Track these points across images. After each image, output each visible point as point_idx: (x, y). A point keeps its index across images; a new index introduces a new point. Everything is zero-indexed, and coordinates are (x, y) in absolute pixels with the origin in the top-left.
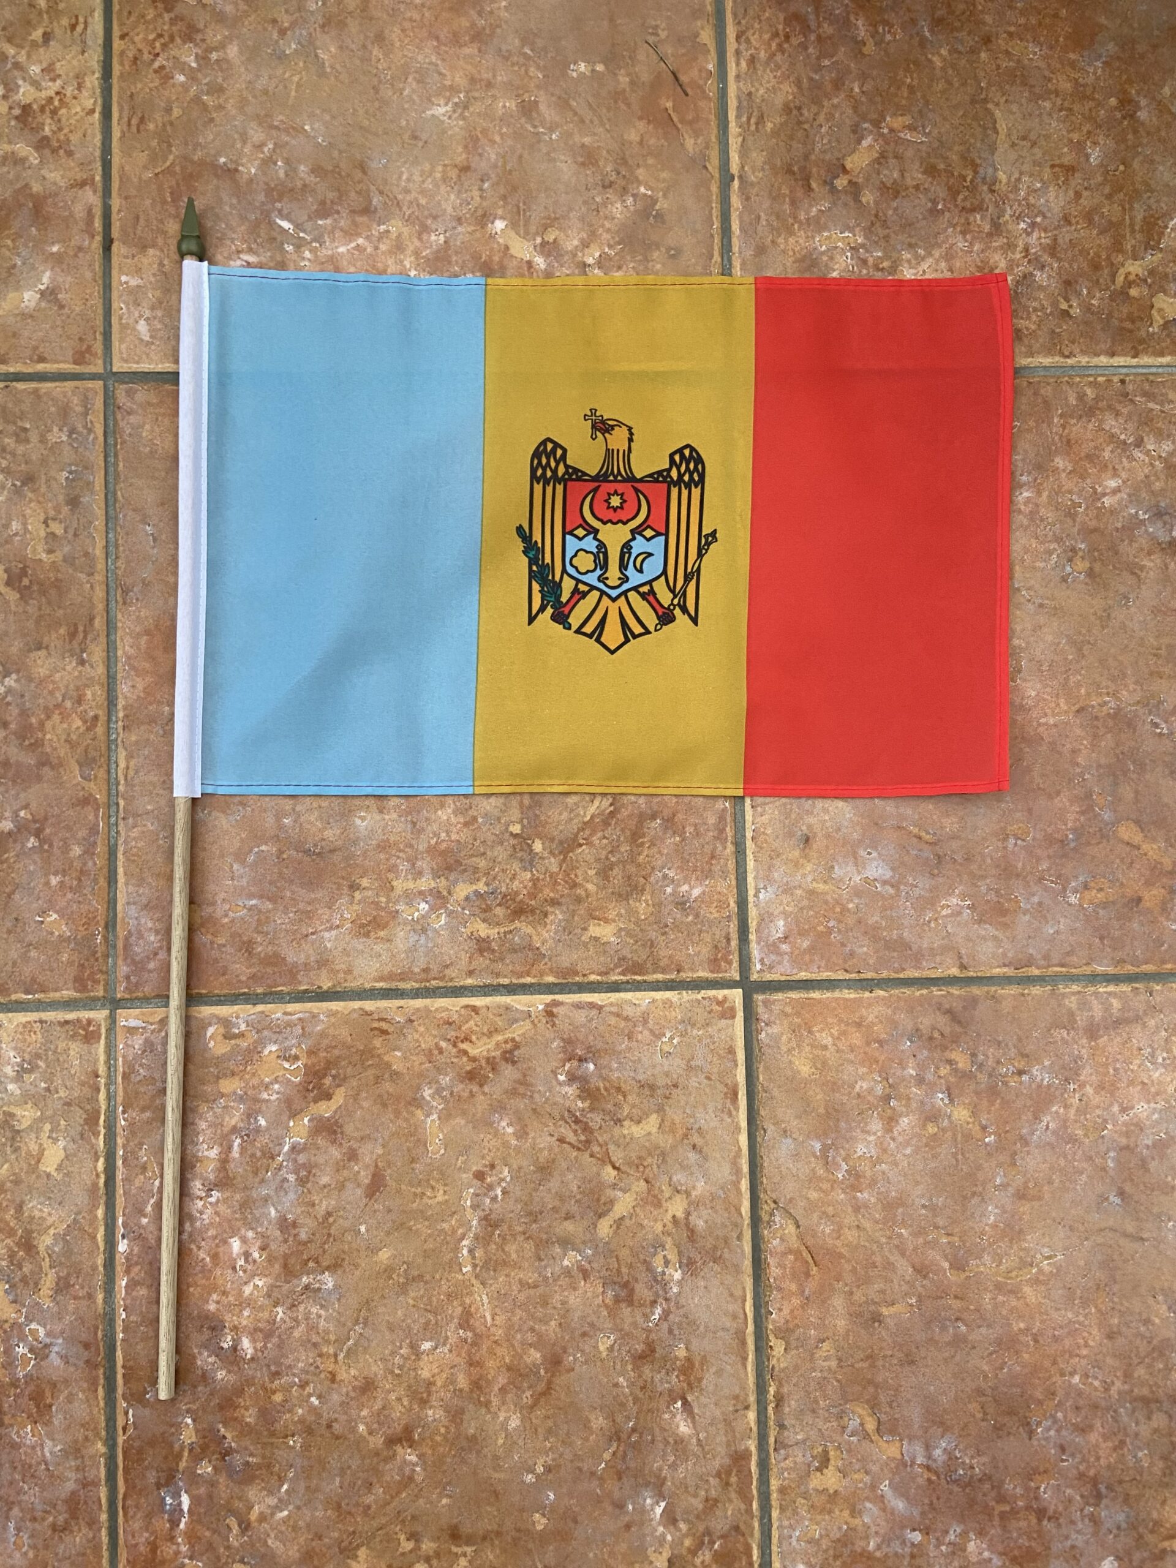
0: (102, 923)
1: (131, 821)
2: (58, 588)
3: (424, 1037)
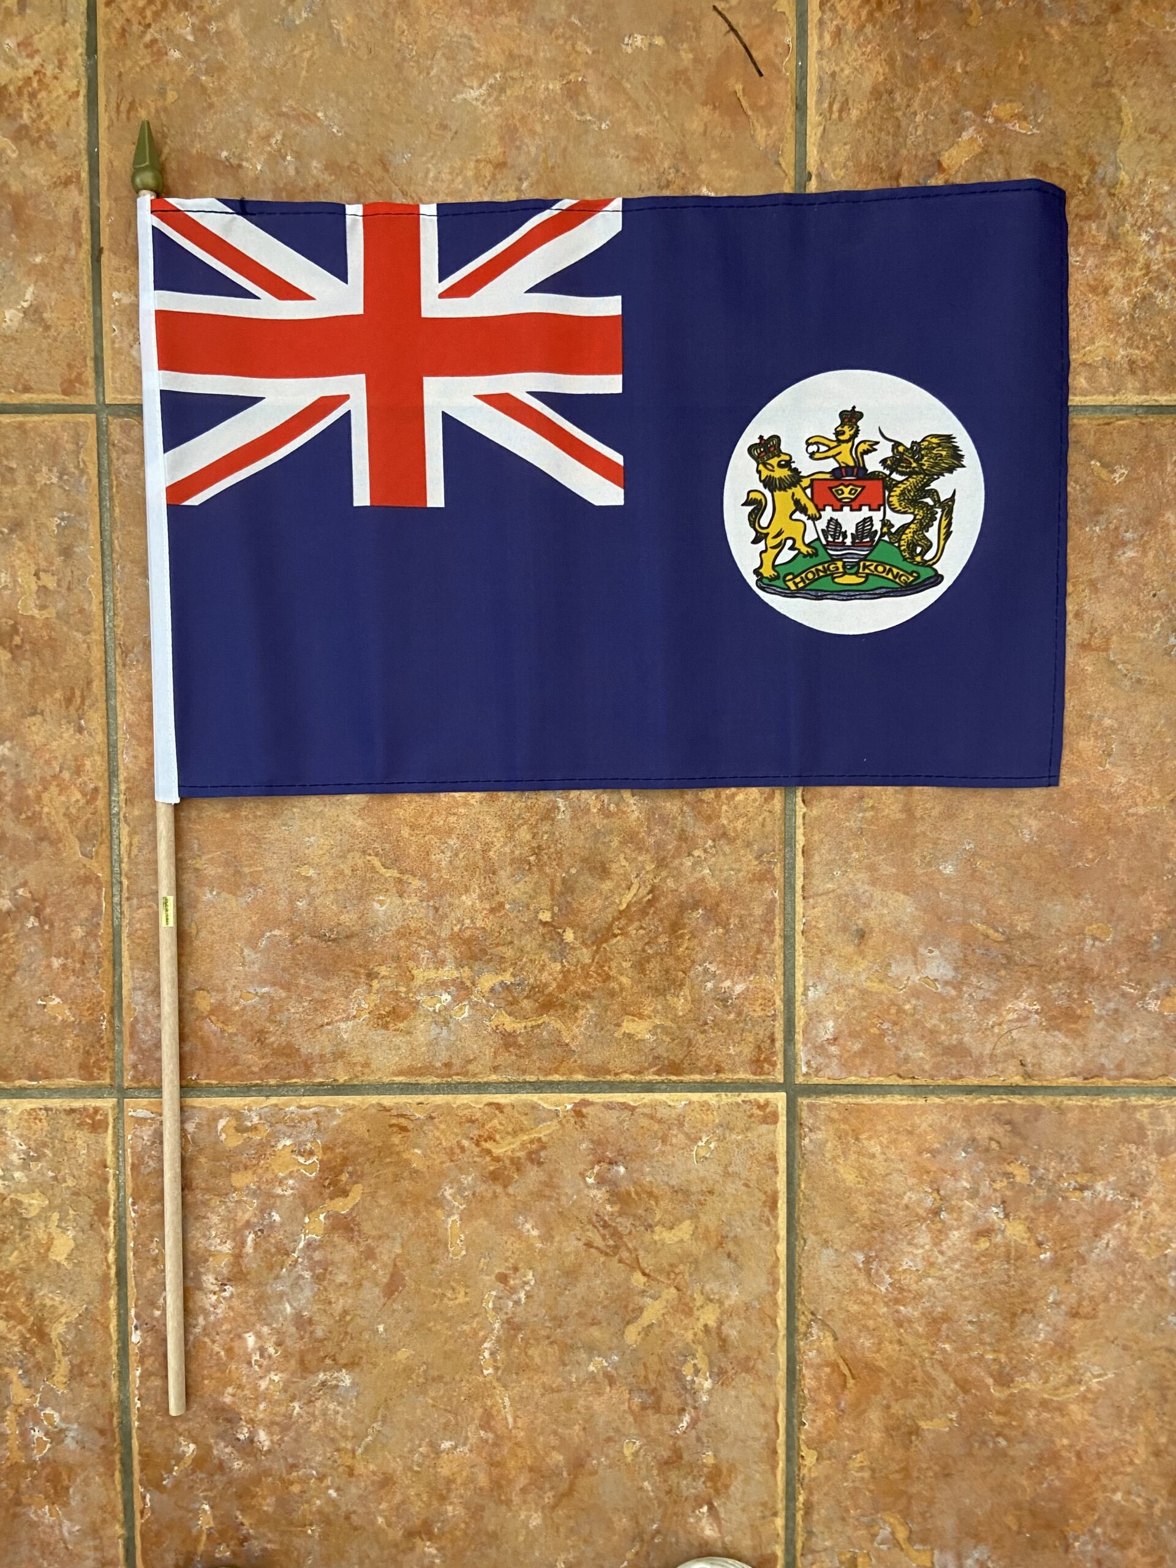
0: (107, 1009)
1: (135, 901)
2: (53, 648)
3: (446, 1135)
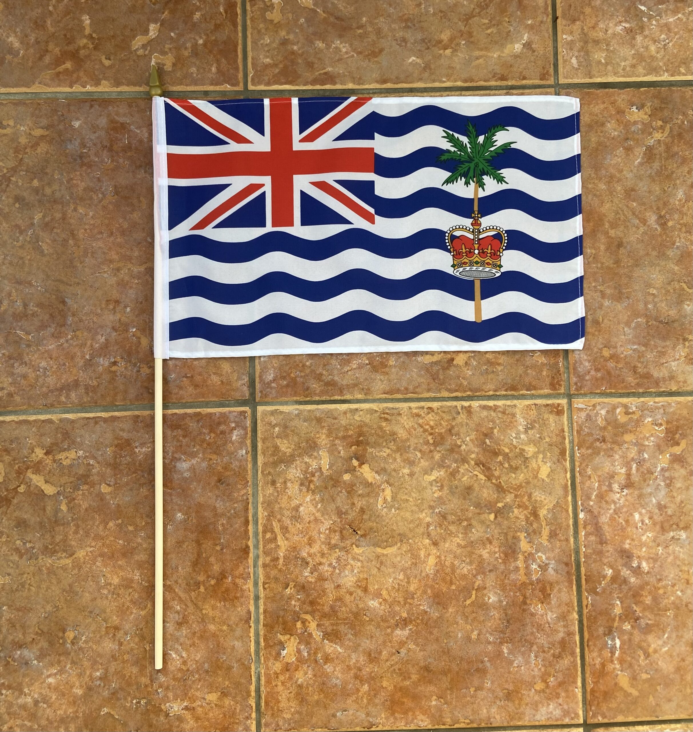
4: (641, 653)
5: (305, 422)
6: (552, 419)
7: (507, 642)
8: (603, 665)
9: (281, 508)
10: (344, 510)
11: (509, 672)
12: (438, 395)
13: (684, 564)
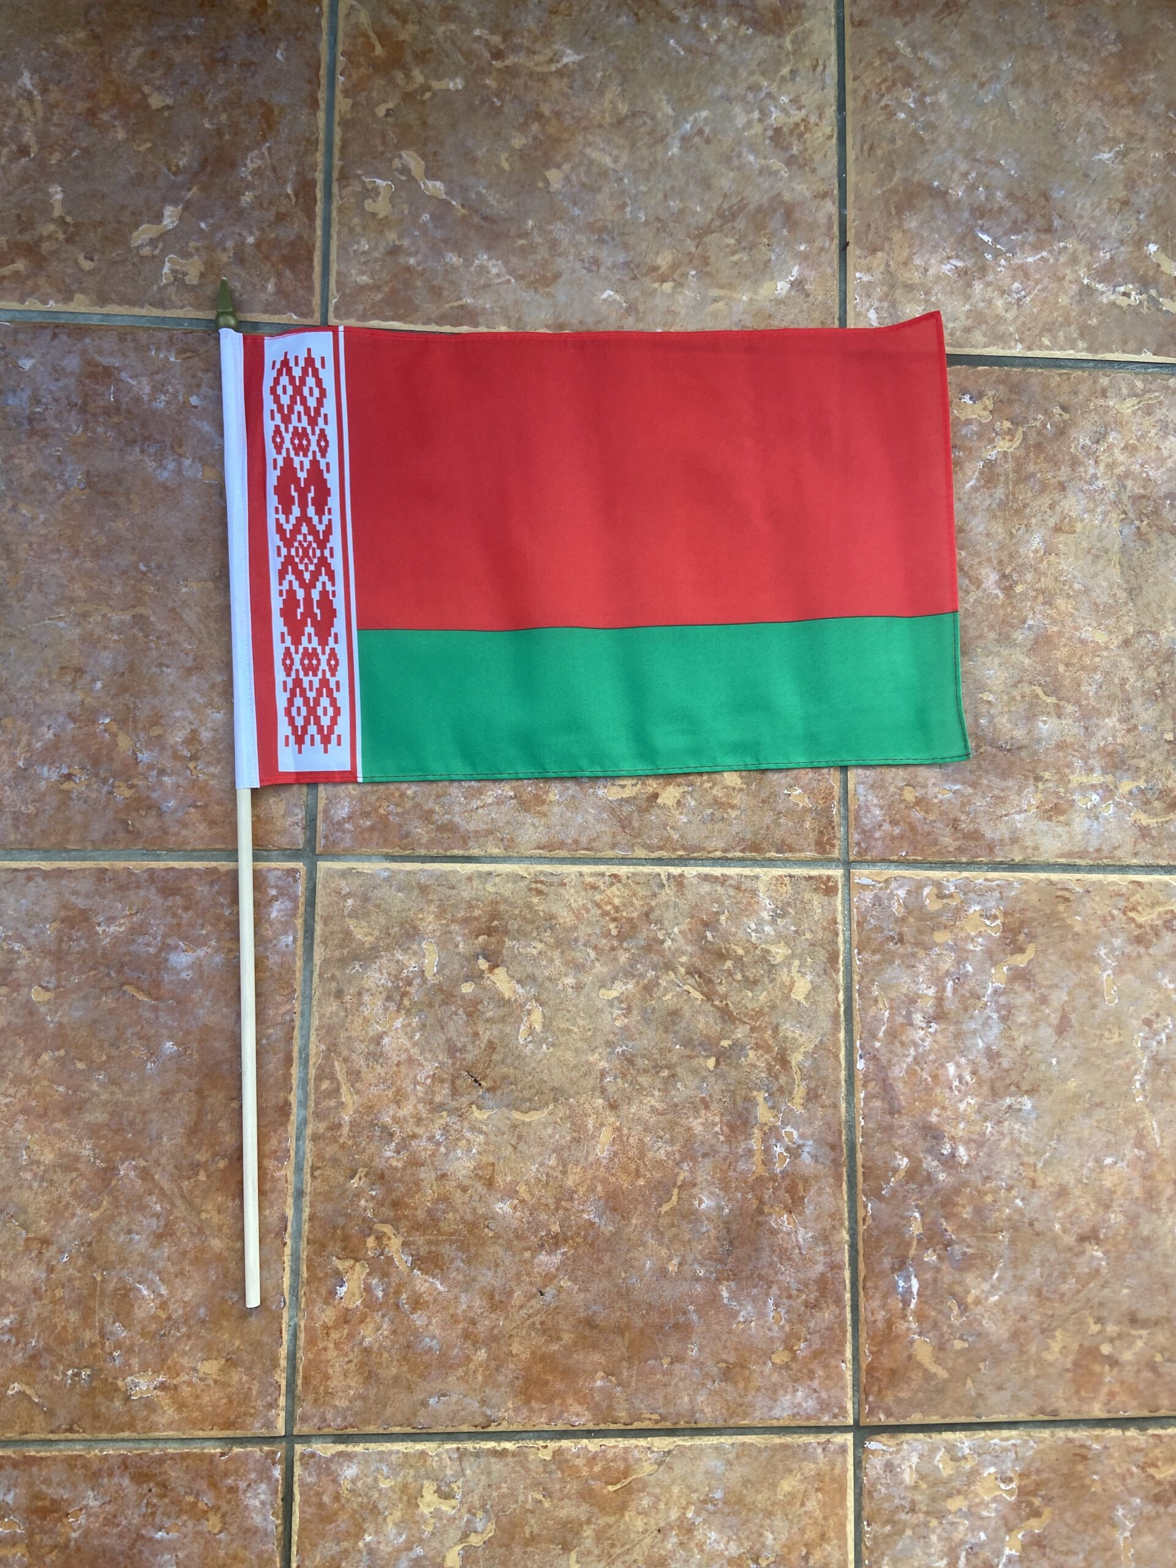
4: (953, 1303)
5: (399, 890)
6: (816, 901)
7: (728, 1279)
8: (889, 1323)
9: (349, 1038)
10: (459, 1045)
11: (730, 1332)
12: (630, 854)
13: (1028, 1153)
